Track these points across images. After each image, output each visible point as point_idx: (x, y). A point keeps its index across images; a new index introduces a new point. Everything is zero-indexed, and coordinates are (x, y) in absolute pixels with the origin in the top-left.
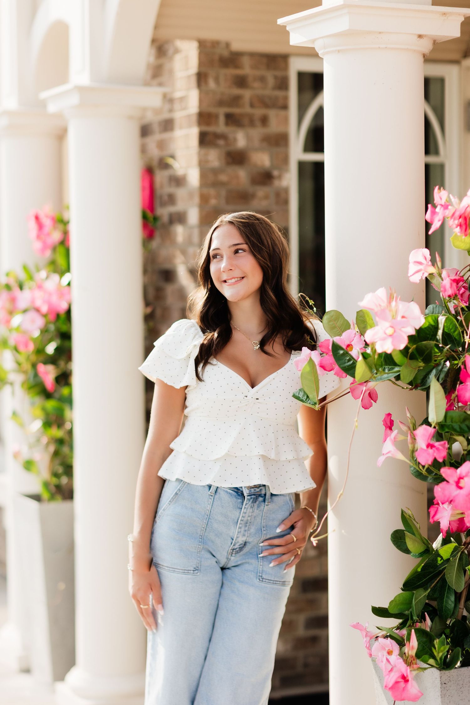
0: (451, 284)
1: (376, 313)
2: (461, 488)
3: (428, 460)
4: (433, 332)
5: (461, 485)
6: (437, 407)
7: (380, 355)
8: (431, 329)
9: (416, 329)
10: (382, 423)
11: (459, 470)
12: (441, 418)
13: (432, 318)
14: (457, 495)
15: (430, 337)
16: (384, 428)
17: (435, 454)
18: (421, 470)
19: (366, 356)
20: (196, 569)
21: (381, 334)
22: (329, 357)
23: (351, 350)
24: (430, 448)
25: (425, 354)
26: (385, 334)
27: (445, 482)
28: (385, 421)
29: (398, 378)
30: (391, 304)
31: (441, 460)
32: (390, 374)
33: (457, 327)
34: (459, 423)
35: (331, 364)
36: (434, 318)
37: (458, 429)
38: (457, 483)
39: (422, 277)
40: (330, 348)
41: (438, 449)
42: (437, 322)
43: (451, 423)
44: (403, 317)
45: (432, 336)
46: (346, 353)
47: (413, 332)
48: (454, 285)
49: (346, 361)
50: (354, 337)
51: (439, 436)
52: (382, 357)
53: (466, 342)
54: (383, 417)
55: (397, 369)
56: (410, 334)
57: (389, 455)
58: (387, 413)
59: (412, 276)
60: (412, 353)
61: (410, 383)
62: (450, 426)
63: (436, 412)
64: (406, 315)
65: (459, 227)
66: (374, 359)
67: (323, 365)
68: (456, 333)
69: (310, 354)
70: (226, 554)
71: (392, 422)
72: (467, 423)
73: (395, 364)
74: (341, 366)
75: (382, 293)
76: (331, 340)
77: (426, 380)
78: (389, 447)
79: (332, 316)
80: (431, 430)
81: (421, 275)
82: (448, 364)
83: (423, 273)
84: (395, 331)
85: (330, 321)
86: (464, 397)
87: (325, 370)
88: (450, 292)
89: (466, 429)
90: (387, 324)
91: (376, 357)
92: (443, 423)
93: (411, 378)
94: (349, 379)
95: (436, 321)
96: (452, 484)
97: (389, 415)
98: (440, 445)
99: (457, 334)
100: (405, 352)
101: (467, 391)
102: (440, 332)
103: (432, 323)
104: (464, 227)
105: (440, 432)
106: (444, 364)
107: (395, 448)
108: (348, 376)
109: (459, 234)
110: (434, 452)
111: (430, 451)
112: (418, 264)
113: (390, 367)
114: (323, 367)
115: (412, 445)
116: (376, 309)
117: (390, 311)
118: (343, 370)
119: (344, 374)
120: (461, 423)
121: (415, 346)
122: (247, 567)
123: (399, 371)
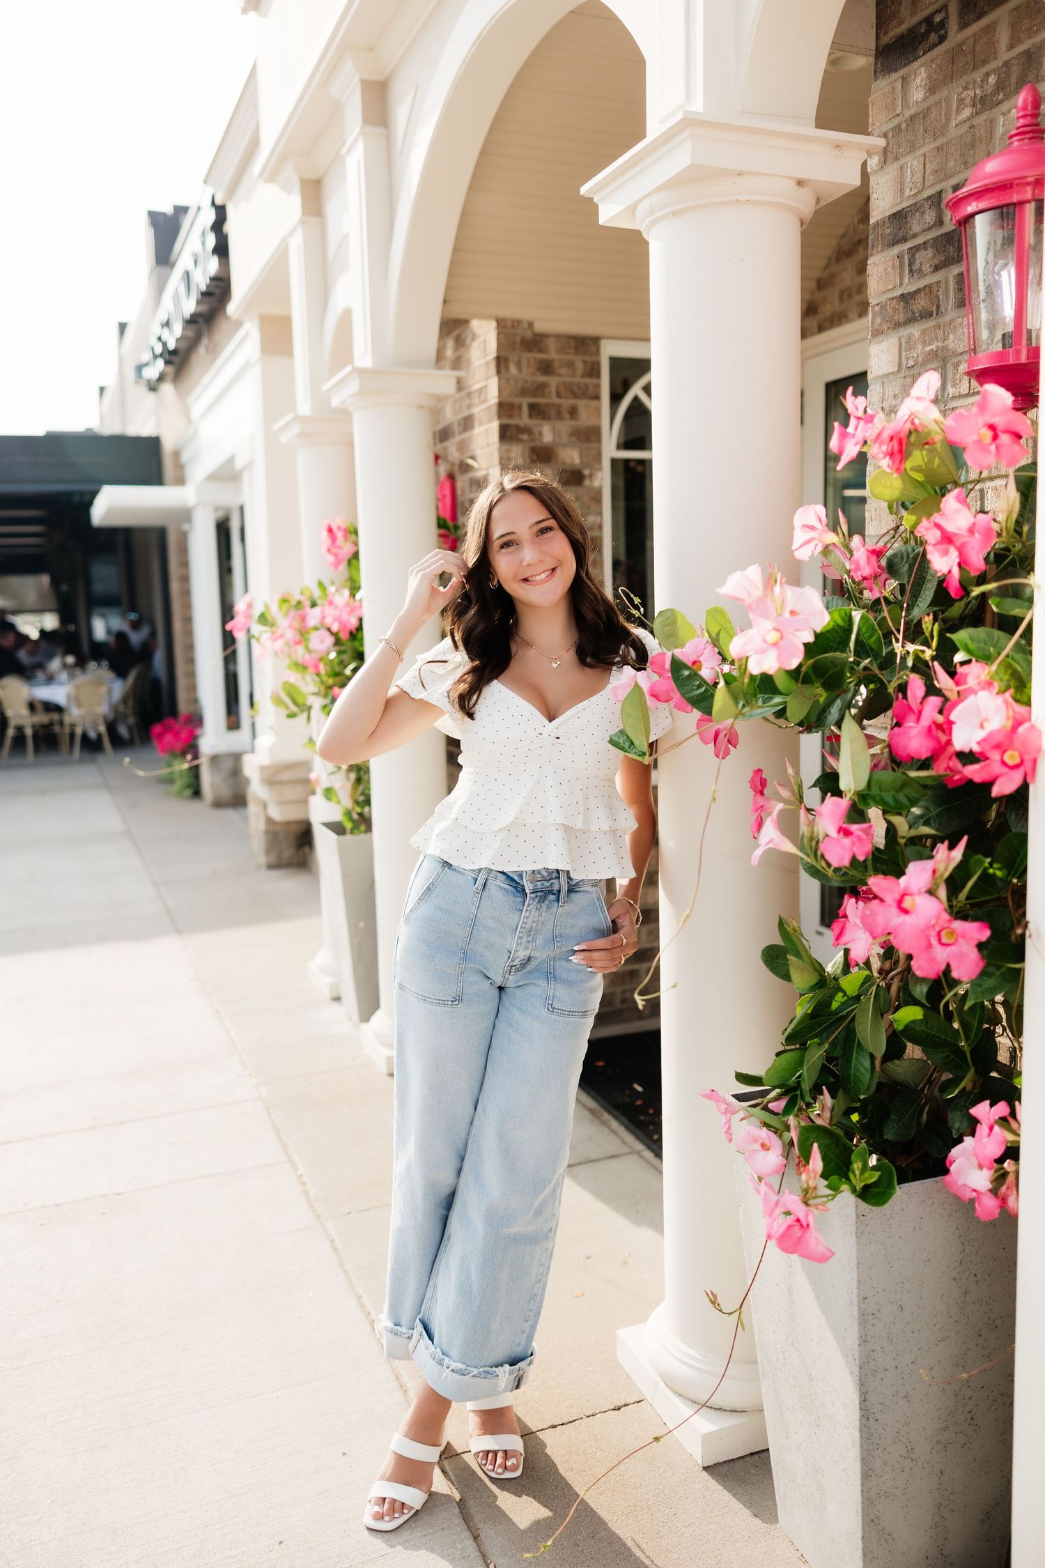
0: (868, 557)
1: (749, 607)
2: (906, 912)
3: (842, 859)
4: (841, 637)
5: (907, 903)
6: (855, 765)
7: (752, 677)
8: (838, 633)
9: (815, 632)
10: (749, 785)
11: (903, 880)
12: (862, 784)
13: (840, 614)
14: (900, 925)
15: (835, 645)
16: (752, 793)
17: (855, 849)
18: (823, 868)
19: (729, 680)
20: (457, 999)
21: (757, 643)
22: (664, 681)
23: (700, 668)
24: (842, 834)
25: (828, 675)
26: (765, 642)
27: (876, 901)
28: (752, 781)
29: (781, 713)
30: (774, 588)
31: (861, 858)
32: (765, 709)
33: (876, 630)
34: (893, 793)
35: (668, 692)
36: (843, 614)
37: (892, 802)
38: (900, 902)
39: (813, 552)
40: (668, 665)
41: (859, 838)
42: (850, 619)
43: (878, 792)
44: (792, 613)
45: (839, 643)
46: (695, 675)
47: (810, 638)
48: (874, 558)
49: (695, 687)
50: (705, 649)
51: (857, 813)
52: (755, 680)
53: (896, 653)
54: (749, 776)
55: (778, 699)
56: (806, 641)
57: (771, 845)
58: (756, 768)
59: (801, 550)
60: (806, 672)
61: (800, 724)
62: (878, 798)
63: (853, 774)
64: (796, 609)
65: (888, 458)
66: (743, 683)
67: (654, 692)
68: (874, 638)
69: (635, 676)
70: (502, 972)
71: (763, 783)
72: (907, 791)
73: (776, 691)
74: (687, 696)
75: (754, 573)
76: (669, 655)
77: (826, 717)
78: (770, 832)
79: (669, 618)
80: (844, 803)
81: (813, 548)
82: (863, 689)
83: (816, 545)
84: (782, 637)
85: (664, 626)
86: (906, 748)
87: (658, 700)
88: (867, 571)
89: (905, 801)
90: (769, 625)
91: (746, 680)
92: (865, 793)
93: (801, 715)
94: (697, 714)
95: (846, 619)
96: (890, 905)
97: (760, 770)
98: (862, 830)
99: (876, 641)
100: (795, 674)
101: (910, 739)
102: (853, 636)
103: (840, 622)
104: (898, 457)
105: (861, 807)
106: (856, 692)
107: (780, 834)
108: (694, 710)
109: (888, 470)
110: (853, 843)
111: (847, 841)
112: (808, 530)
113: (766, 696)
114: (654, 695)
115: (810, 829)
116: (748, 600)
117: (774, 601)
118: (689, 702)
119: (689, 707)
120: (897, 791)
121: (812, 661)
122: (532, 989)
123: (785, 703)
